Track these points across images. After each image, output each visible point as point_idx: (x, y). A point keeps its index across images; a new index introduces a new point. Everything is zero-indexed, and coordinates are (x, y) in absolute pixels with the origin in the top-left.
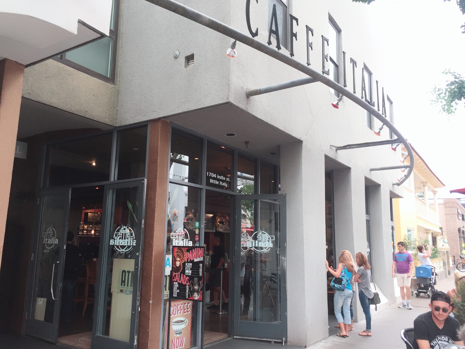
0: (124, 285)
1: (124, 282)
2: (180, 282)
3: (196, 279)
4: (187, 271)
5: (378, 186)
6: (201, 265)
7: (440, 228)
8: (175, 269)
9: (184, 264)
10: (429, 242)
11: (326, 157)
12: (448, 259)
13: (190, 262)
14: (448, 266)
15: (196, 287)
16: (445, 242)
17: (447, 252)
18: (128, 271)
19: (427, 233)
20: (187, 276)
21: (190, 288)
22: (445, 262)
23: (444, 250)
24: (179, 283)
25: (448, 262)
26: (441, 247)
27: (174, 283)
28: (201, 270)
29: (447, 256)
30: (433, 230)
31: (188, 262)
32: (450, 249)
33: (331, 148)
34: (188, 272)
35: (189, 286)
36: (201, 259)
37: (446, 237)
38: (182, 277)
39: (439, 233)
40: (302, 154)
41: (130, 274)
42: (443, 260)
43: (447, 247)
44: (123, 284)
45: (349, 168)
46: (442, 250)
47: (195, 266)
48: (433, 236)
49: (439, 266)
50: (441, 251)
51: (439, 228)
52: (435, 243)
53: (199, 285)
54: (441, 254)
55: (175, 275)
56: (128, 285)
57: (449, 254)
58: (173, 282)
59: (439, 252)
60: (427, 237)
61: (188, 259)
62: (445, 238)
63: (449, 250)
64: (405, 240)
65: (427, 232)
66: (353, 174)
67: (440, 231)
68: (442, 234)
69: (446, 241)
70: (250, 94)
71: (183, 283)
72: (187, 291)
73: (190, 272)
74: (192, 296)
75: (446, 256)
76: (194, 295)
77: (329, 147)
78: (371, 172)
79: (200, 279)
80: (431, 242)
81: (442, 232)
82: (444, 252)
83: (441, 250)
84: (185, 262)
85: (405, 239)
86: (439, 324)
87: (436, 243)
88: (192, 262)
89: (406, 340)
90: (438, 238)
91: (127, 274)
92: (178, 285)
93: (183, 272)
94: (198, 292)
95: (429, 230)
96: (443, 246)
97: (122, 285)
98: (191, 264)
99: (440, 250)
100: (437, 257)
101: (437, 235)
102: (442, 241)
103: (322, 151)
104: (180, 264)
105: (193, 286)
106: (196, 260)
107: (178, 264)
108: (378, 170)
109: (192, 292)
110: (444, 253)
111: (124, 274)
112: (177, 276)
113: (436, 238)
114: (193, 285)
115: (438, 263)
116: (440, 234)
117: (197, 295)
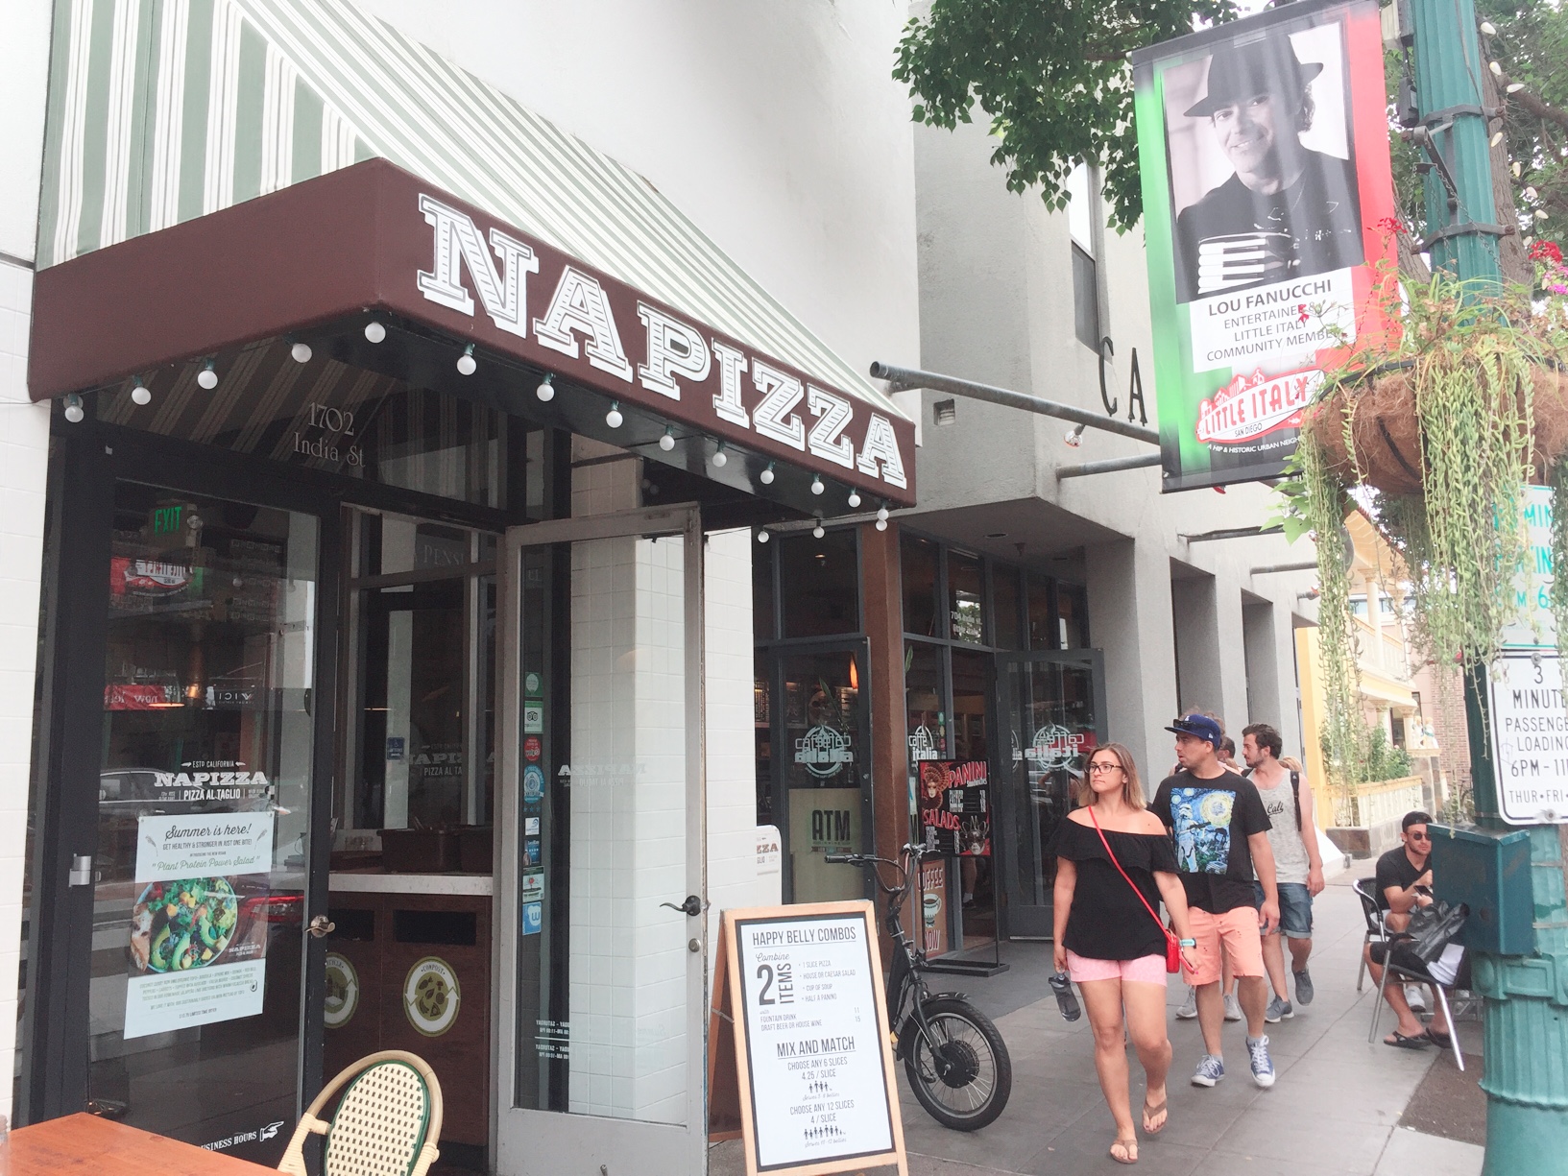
0: (821, 838)
1: (821, 831)
2: (941, 825)
3: (974, 819)
4: (953, 806)
5: (1267, 606)
6: (983, 793)
7: (1413, 693)
8: (924, 802)
9: (946, 793)
10: (1385, 734)
11: (1174, 563)
12: (1437, 779)
13: (959, 788)
14: (1436, 799)
15: (976, 833)
16: (1428, 734)
17: (1433, 759)
18: (826, 812)
19: (1378, 710)
20: (953, 814)
21: (962, 835)
22: (1429, 789)
23: (1425, 756)
24: (936, 828)
25: (1438, 788)
26: (1416, 747)
27: (928, 828)
28: (983, 802)
29: (1433, 772)
30: (1394, 702)
31: (953, 789)
32: (1440, 751)
33: (1179, 540)
34: (956, 806)
35: (960, 831)
36: (983, 781)
37: (1430, 719)
38: (943, 817)
39: (1411, 708)
40: (1134, 564)
41: (832, 817)
42: (1423, 783)
43: (1433, 747)
44: (818, 835)
45: (1212, 577)
46: (1421, 756)
47: (971, 795)
48: (1395, 716)
49: (1412, 798)
50: (1417, 759)
51: (1411, 695)
52: (1401, 738)
53: (982, 828)
54: (1418, 766)
55: (928, 815)
56: (829, 838)
57: (1439, 765)
58: (925, 826)
59: (1412, 760)
60: (1380, 722)
61: (953, 784)
62: (1427, 723)
63: (1438, 755)
64: (1325, 733)
65: (1378, 707)
66: (1220, 585)
67: (1414, 703)
68: (1420, 710)
69: (1430, 729)
70: (1063, 474)
71: (947, 827)
72: (958, 841)
73: (961, 806)
74: (967, 849)
75: (1431, 771)
76: (972, 847)
77: (1176, 538)
78: (1253, 575)
79: (982, 817)
80: (1389, 737)
81: (1419, 703)
82: (1424, 759)
83: (1417, 756)
84: (948, 790)
85: (1325, 729)
86: (1417, 863)
87: (1403, 736)
88: (963, 787)
89: (1362, 892)
90: (1410, 724)
91: (825, 817)
92: (935, 832)
93: (946, 806)
94: (979, 840)
95: (1384, 701)
96: (1422, 743)
97: (815, 838)
98: (961, 792)
99: (1413, 756)
100: (1407, 776)
101: (1406, 715)
102: (1419, 730)
103: (1166, 550)
104: (938, 793)
105: (968, 830)
106: (970, 784)
107: (932, 793)
108: (1270, 571)
109: (967, 842)
110: (1425, 764)
111: (818, 816)
112: (931, 815)
113: (1402, 721)
114: (969, 828)
115: (1411, 790)
116: (1413, 712)
117: (978, 847)
